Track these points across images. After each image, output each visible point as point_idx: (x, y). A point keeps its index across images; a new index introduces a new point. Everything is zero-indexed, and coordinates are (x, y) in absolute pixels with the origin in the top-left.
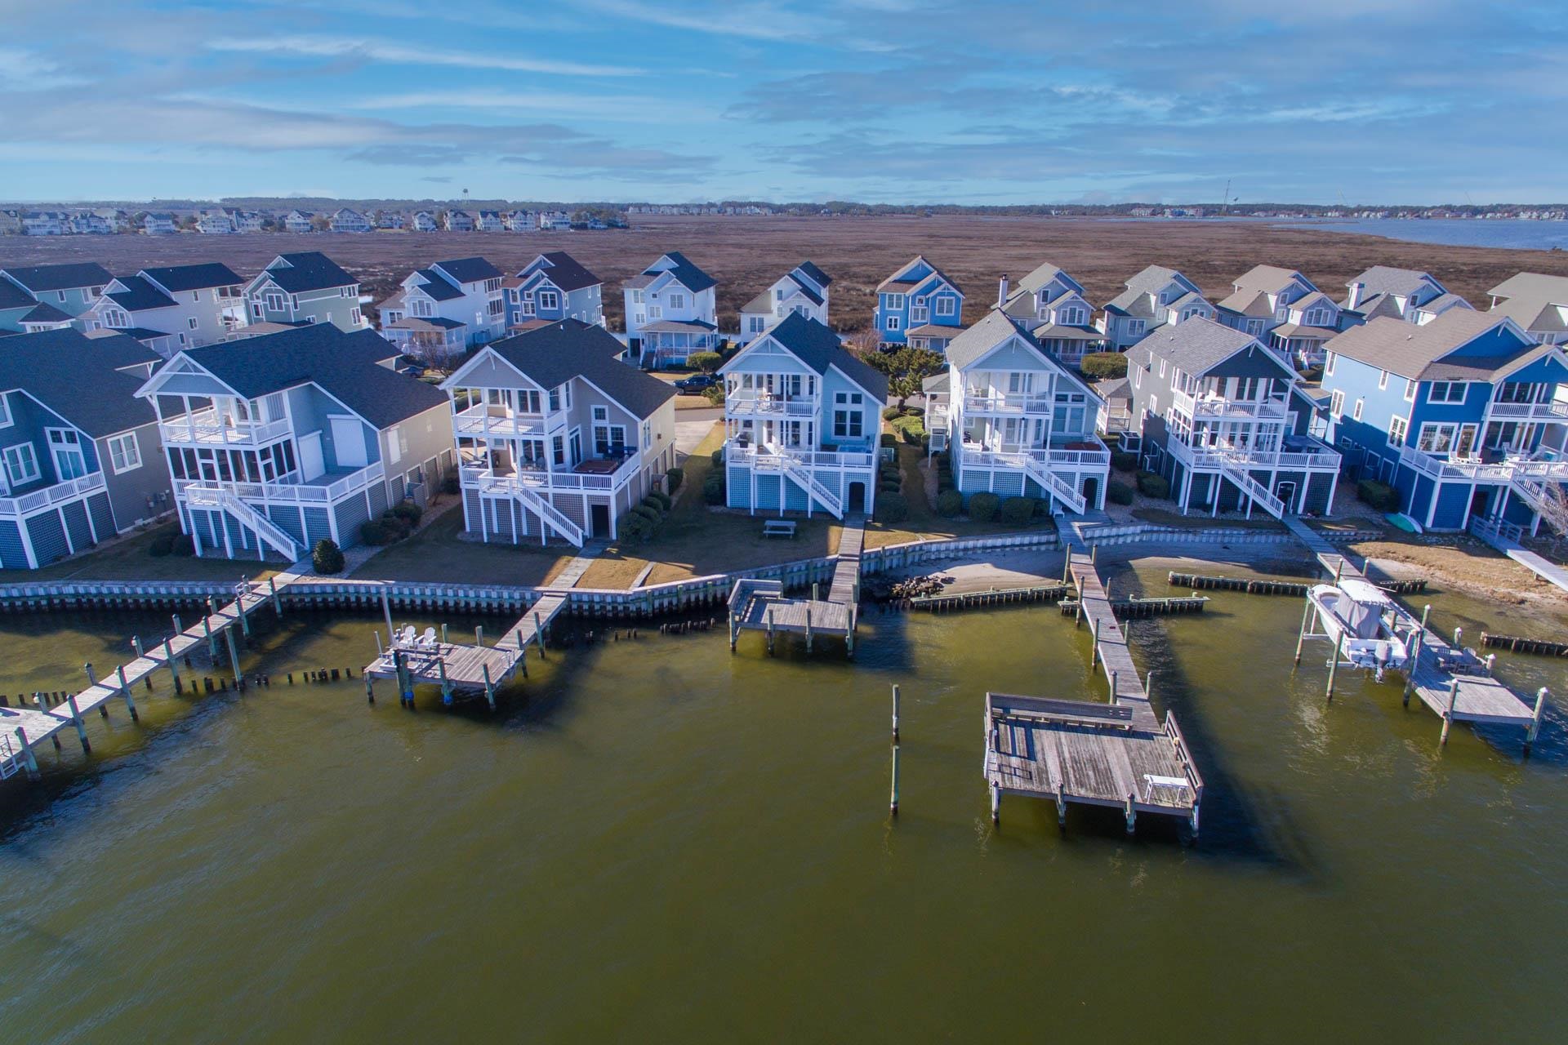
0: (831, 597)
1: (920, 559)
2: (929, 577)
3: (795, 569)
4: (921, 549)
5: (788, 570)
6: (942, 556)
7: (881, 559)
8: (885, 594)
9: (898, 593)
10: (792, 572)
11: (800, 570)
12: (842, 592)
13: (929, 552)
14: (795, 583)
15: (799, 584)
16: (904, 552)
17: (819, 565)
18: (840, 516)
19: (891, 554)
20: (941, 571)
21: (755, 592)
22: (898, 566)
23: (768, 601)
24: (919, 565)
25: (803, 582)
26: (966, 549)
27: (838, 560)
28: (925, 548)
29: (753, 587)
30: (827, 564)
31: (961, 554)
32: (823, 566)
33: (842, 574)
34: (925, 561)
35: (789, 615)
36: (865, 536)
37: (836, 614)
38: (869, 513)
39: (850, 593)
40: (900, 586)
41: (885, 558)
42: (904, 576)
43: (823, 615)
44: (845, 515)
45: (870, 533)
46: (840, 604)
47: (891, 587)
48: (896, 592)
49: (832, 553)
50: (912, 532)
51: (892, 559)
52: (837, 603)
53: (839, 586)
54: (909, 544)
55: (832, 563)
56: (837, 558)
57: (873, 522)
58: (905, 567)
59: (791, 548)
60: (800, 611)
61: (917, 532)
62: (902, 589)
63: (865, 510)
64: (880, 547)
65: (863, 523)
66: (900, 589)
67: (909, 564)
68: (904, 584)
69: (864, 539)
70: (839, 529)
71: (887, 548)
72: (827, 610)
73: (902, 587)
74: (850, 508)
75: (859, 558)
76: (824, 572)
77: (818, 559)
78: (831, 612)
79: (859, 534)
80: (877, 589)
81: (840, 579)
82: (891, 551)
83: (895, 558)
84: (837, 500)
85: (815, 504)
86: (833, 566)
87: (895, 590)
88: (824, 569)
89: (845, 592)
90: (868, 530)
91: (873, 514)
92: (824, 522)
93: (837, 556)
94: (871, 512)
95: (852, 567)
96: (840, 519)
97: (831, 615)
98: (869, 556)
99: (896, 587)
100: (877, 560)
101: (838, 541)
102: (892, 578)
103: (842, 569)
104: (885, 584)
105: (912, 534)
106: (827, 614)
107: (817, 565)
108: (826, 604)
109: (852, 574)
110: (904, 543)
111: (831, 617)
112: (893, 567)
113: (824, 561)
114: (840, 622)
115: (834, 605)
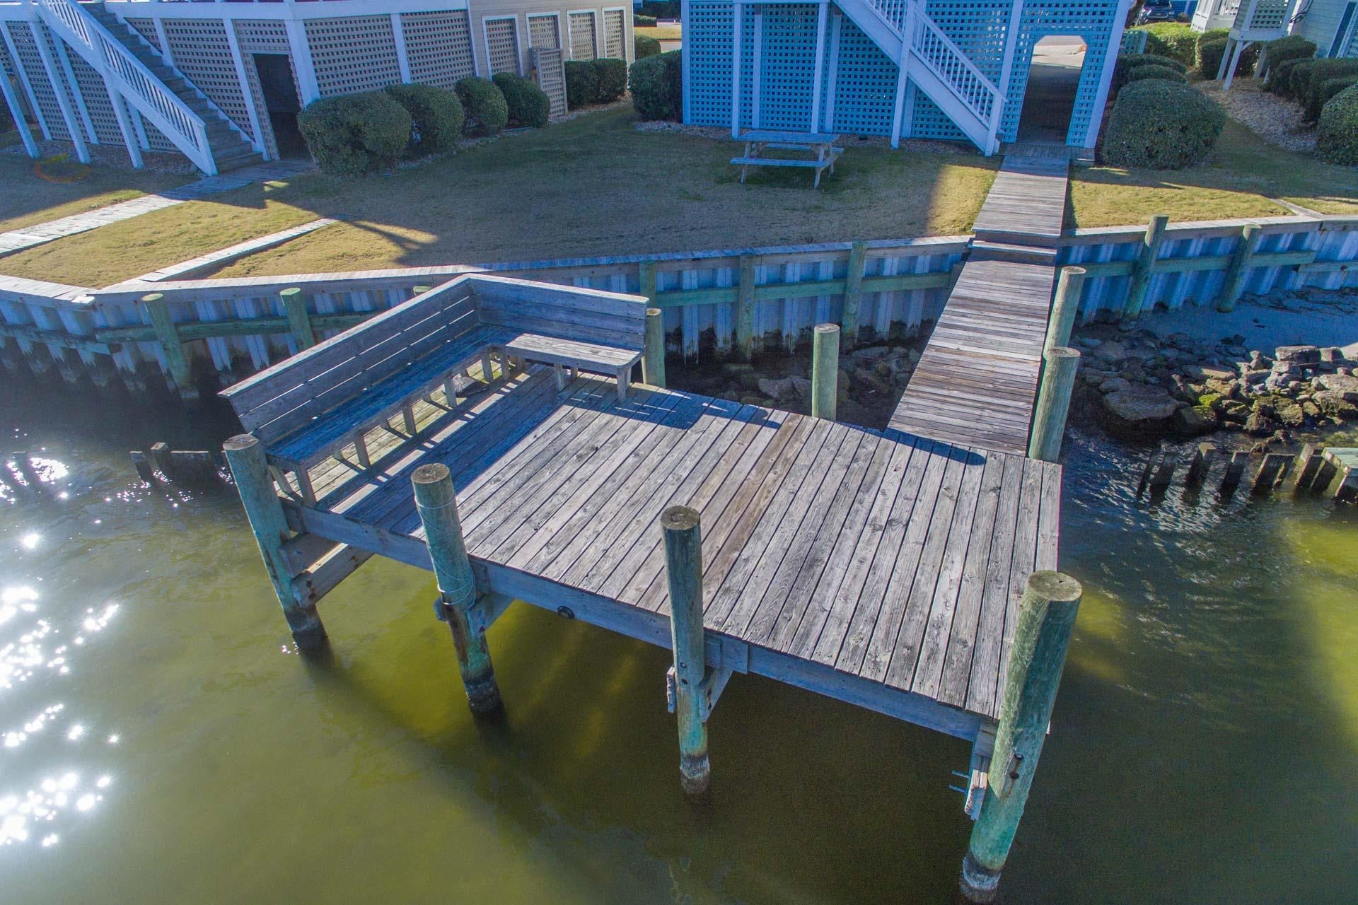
0: (911, 408)
2: (1350, 352)
3: (794, 273)
5: (763, 273)
7: (1137, 268)
8: (1163, 409)
9: (1215, 406)
10: (778, 281)
11: (811, 278)
13: (1326, 258)
14: (790, 328)
16: (1235, 249)
17: (892, 264)
18: (990, 145)
19: (1179, 255)
22: (1190, 303)
27: (968, 254)
29: (520, 313)
30: (923, 264)
32: (907, 271)
33: (981, 305)
35: (623, 496)
36: (1076, 194)
37: (916, 533)
38: (1086, 146)
39: (1015, 395)
40: (1227, 380)
41: (1152, 267)
42: (1227, 341)
43: (824, 535)
44: (1003, 146)
45: (1091, 186)
46: (956, 466)
47: (1186, 378)
48: (1212, 404)
49: (947, 229)
50: (1249, 191)
51: (1178, 274)
52: (938, 461)
53: (957, 363)
54: (1259, 222)
55: (945, 256)
56: (965, 244)
57: (1099, 161)
58: (1219, 310)
59: (804, 209)
60: (701, 479)
61: (1271, 194)
62: (1235, 393)
63: (1070, 136)
64: (1136, 223)
65: (1067, 163)
66: (1226, 390)
67: (1244, 293)
68: (1238, 375)
69: (1075, 203)
70: (978, 171)
71: (1169, 227)
72: (868, 499)
73: (1233, 382)
74: (1022, 135)
75: (1054, 252)
76: (908, 293)
77: (888, 242)
78: (889, 522)
79: (1054, 187)
80: (1120, 383)
81: (965, 329)
82: (1183, 242)
83: (1189, 271)
84: (991, 87)
85: (922, 102)
86: (949, 272)
87: (1203, 393)
88: (913, 280)
89: (995, 392)
90: (1086, 181)
91: (1098, 148)
92: (941, 148)
93: (965, 238)
94: (1090, 141)
95: (1024, 281)
96: (988, 153)
97: (885, 542)
98: (1094, 245)
99: (1210, 383)
100: (1119, 270)
101: (970, 203)
102: (1173, 345)
103: (980, 288)
104: (1150, 363)
105: (1252, 196)
106: (858, 527)
107: (880, 262)
108: (871, 448)
109: (1031, 313)
110: (1228, 217)
111: (886, 560)
112: (1172, 306)
113: (909, 252)
114: (934, 616)
115: (921, 455)
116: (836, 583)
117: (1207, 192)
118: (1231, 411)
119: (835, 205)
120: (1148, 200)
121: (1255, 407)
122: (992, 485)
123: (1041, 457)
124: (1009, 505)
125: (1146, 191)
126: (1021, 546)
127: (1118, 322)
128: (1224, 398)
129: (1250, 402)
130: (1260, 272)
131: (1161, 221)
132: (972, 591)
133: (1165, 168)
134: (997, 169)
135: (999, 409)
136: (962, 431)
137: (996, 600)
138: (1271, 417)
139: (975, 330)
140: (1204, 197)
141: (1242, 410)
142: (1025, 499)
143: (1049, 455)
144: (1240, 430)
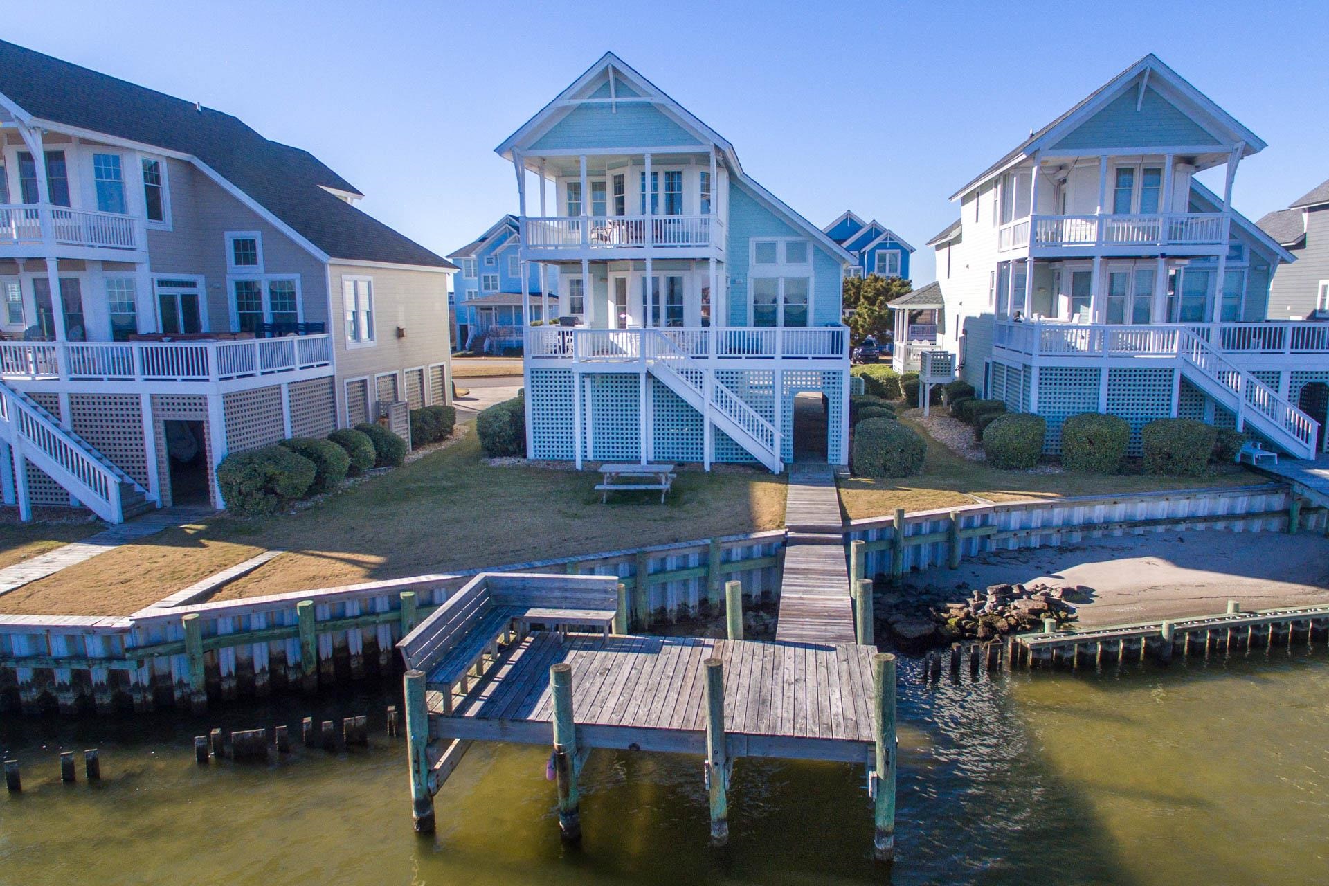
0: (785, 629)
1: (982, 548)
2: (1028, 586)
3: (671, 564)
4: (984, 523)
5: (652, 565)
6: (1035, 541)
7: (894, 543)
8: (927, 629)
9: (958, 624)
10: (662, 570)
11: (684, 566)
12: (817, 614)
13: (1003, 530)
14: (672, 604)
15: (684, 607)
16: (949, 527)
17: (737, 553)
18: (778, 467)
19: (917, 533)
20: (1048, 574)
21: (532, 613)
22: (932, 565)
23: (573, 643)
24: (984, 562)
25: (693, 601)
26: (1088, 526)
27: (786, 542)
28: (994, 519)
29: (526, 595)
30: (757, 550)
31: (1077, 537)
32: (748, 557)
33: (805, 572)
34: (996, 554)
35: (641, 687)
36: (844, 497)
37: (811, 682)
38: (842, 463)
39: (844, 617)
40: (961, 609)
41: (903, 543)
42: (959, 587)
43: (764, 690)
44: (786, 465)
45: (853, 492)
46: (821, 653)
47: (939, 610)
48: (956, 623)
49: (768, 526)
50: (951, 490)
51: (920, 546)
52: (810, 652)
53: (803, 605)
54: (958, 509)
55: (770, 544)
56: (783, 535)
57: (854, 475)
58: (951, 568)
59: (662, 520)
60: (682, 675)
61: (964, 490)
62: (968, 616)
63: (830, 457)
64: (886, 514)
65: (832, 477)
66: (962, 615)
67: (963, 556)
68: (968, 605)
69: (845, 504)
70: (773, 485)
71: (906, 515)
72: (781, 672)
73: (965, 610)
74: (796, 457)
75: (841, 536)
76: (750, 572)
77: (732, 538)
78: (796, 680)
79: (828, 494)
80: (900, 617)
81: (801, 586)
82: (918, 523)
83: (925, 543)
84: (770, 427)
85: (720, 437)
86: (776, 555)
87: (949, 617)
88: (752, 563)
89: (829, 616)
90: (848, 488)
91: (850, 464)
92: (742, 470)
93: (782, 532)
94: (844, 460)
95: (827, 556)
96: (777, 472)
97: (797, 688)
98: (864, 531)
99: (952, 612)
100: (883, 546)
101: (777, 508)
102: (927, 592)
103: (801, 562)
104: (916, 604)
105: (953, 493)
106: (781, 684)
107: (729, 552)
108: (772, 650)
109: (836, 573)
110: (941, 507)
111: (801, 695)
112: (922, 568)
113: (748, 543)
114: (833, 712)
115: (800, 651)
116: (780, 707)
117: (925, 491)
118: (967, 627)
119: (684, 515)
120: (890, 499)
121: (980, 622)
122: (843, 658)
123: (864, 643)
124: (855, 666)
125: (888, 493)
126: (865, 682)
127: (890, 582)
128: (962, 619)
129: (978, 621)
130: (969, 540)
131: (901, 513)
132: (848, 702)
133: (897, 477)
134: (787, 483)
135: (835, 625)
136: (819, 637)
137: (861, 703)
138: (990, 626)
139: (806, 586)
140: (924, 495)
141: (973, 626)
142: (862, 663)
143: (869, 641)
144: (975, 638)
